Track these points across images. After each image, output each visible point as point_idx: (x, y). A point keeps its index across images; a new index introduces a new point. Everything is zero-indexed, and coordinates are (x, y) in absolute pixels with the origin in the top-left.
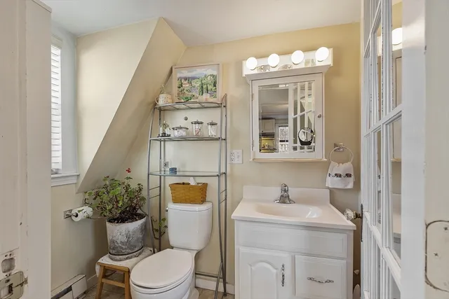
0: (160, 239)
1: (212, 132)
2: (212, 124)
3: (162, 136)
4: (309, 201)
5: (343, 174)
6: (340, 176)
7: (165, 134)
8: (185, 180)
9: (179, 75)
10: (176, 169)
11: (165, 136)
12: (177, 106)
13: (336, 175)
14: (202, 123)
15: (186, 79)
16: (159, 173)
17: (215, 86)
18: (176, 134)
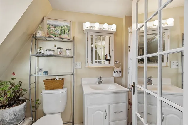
0: (35, 111)
1: (68, 53)
2: (68, 50)
3: (39, 54)
4: (108, 82)
5: (119, 72)
6: (118, 72)
7: (41, 53)
8: (53, 78)
9: (48, 22)
10: (48, 72)
11: (41, 54)
12: (47, 39)
13: (116, 72)
14: (62, 49)
15: (52, 25)
16: (35, 74)
17: (69, 31)
18: (48, 53)
